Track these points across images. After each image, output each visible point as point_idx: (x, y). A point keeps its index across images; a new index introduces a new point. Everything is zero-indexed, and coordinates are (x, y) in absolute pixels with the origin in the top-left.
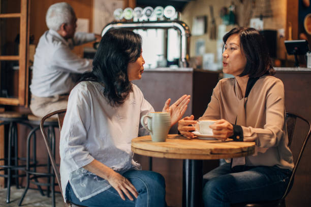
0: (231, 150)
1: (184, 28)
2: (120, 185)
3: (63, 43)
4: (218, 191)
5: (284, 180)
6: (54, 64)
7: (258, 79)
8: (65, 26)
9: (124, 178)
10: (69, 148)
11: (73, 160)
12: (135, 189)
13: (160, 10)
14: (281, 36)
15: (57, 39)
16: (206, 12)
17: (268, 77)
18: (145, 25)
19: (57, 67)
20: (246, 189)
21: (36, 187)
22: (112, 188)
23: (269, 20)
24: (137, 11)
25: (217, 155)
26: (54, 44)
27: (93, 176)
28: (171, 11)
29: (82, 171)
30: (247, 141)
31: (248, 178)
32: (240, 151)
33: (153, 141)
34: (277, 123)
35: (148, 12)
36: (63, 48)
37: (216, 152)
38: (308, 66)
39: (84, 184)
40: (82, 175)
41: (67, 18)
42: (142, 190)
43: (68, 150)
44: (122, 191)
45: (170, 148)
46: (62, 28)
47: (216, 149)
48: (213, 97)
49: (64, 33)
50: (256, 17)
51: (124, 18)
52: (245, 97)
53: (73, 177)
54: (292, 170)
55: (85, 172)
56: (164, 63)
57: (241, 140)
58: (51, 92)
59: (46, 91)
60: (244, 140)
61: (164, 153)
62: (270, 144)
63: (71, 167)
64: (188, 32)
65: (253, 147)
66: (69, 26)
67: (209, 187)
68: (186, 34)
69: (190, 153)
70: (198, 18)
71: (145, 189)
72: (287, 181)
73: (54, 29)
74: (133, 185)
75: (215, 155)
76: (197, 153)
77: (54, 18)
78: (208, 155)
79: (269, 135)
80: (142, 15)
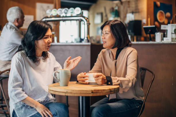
0: (104, 90)
1: (86, 20)
2: (43, 111)
3: (16, 30)
4: (99, 114)
5: (138, 107)
6: (11, 42)
7: (123, 49)
8: (17, 20)
9: (45, 107)
10: (13, 90)
11: (15, 96)
12: (51, 114)
13: (72, 10)
14: (144, 24)
15: (12, 27)
16: (102, 10)
17: (128, 48)
18: (64, 18)
19: (13, 44)
20: (116, 112)
21: (3, 112)
22: (38, 113)
23: (137, 14)
24: (59, 11)
25: (96, 94)
26: (11, 30)
27: (27, 106)
28: (78, 10)
29: (21, 103)
30: (115, 85)
31: (117, 106)
32: (109, 91)
33: (61, 86)
34: (133, 74)
35: (66, 11)
36: (16, 32)
37: (95, 92)
38: (156, 41)
39: (22, 111)
40: (21, 105)
41: (19, 15)
42: (55, 114)
43: (12, 91)
44: (44, 114)
45: (68, 90)
46: (16, 21)
47: (95, 90)
48: (98, 60)
49: (17, 24)
50: (130, 13)
51: (52, 15)
52: (116, 60)
53: (16, 107)
54: (143, 101)
55: (23, 104)
56: (79, 40)
57: (111, 84)
58: (9, 58)
59: (7, 57)
60: (113, 84)
61: (65, 93)
62: (129, 86)
63: (14, 101)
64: (88, 22)
65: (118, 88)
66: (20, 20)
67: (95, 111)
68: (87, 23)
69: (80, 92)
70: (98, 14)
71: (57, 113)
72: (140, 107)
73: (11, 22)
74: (50, 111)
75: (94, 94)
76: (84, 92)
77: (12, 15)
78: (90, 93)
79: (128, 81)
80: (62, 13)
